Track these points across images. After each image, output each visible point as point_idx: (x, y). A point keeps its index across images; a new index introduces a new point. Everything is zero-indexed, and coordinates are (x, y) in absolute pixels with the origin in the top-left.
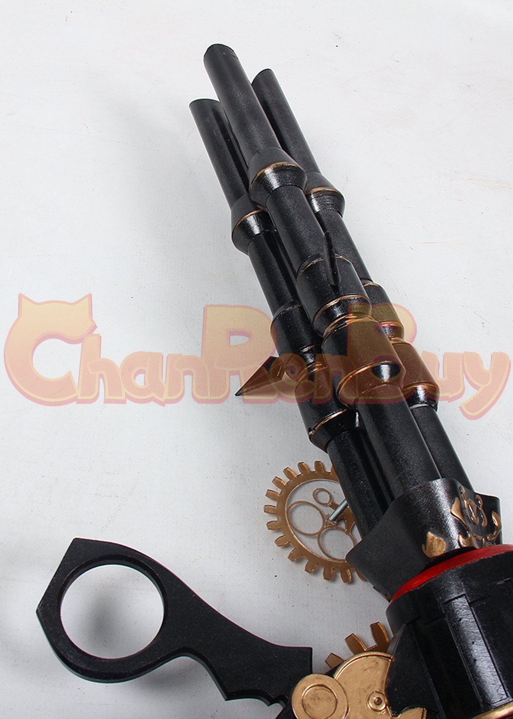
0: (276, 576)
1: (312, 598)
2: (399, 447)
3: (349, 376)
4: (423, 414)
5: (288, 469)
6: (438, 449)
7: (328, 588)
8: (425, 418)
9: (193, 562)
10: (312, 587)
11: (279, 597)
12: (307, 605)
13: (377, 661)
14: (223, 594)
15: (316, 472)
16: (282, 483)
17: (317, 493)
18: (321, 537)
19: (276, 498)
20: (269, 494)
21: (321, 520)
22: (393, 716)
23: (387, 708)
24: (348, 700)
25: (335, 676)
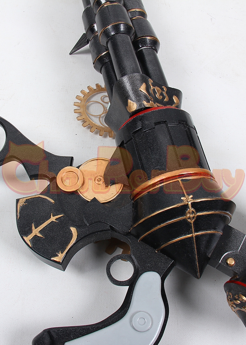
0: (76, 135)
1: (93, 145)
2: (121, 62)
3: (102, 31)
4: (146, 51)
5: (90, 87)
6: (151, 67)
7: (102, 140)
8: (147, 53)
9: (36, 128)
10: (94, 140)
11: (76, 144)
12: (90, 147)
13: (102, 162)
14: (49, 142)
15: (105, 88)
16: (85, 93)
17: (104, 98)
18: (101, 117)
19: (81, 99)
20: (78, 97)
21: (103, 109)
22: (106, 187)
23: (104, 183)
24: (84, 178)
25: (80, 168)
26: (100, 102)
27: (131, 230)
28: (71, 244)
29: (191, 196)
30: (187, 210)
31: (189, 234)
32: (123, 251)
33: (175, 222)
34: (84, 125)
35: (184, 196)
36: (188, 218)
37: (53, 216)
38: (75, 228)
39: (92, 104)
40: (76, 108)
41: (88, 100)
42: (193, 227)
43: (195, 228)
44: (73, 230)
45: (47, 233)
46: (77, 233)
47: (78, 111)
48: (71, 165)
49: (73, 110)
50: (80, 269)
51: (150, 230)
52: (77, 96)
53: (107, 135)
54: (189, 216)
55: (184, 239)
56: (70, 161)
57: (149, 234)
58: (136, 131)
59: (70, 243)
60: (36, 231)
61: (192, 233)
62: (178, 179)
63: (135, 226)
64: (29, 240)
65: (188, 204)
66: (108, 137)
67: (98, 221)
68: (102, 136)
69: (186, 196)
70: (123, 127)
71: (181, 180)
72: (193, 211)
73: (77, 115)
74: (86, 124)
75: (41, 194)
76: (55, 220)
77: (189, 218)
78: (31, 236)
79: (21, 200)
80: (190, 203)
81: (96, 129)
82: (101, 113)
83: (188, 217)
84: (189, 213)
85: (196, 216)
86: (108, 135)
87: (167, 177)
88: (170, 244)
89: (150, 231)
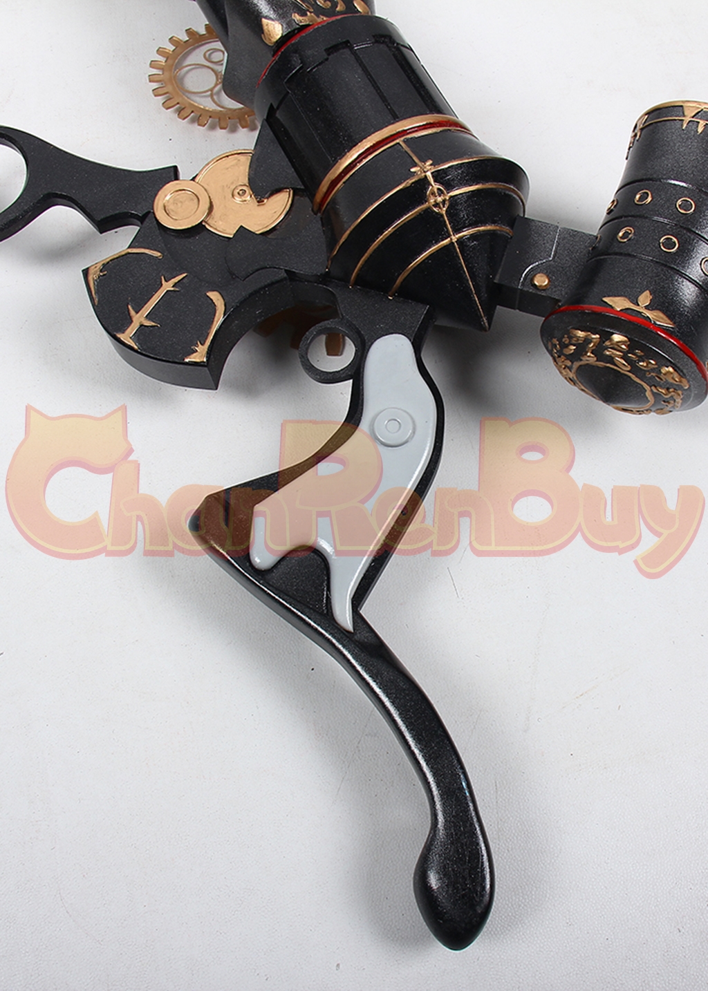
0: (170, 140)
5: (174, 38)
15: (207, 34)
16: (168, 52)
17: (211, 54)
18: (215, 94)
19: (162, 67)
20: (153, 64)
21: (214, 78)
22: (258, 202)
23: (253, 196)
24: (209, 197)
25: (197, 180)
26: (205, 64)
27: (329, 267)
28: (217, 322)
29: (430, 162)
30: (426, 189)
31: (443, 240)
32: (326, 339)
33: (410, 220)
34: (183, 116)
35: (415, 165)
36: (433, 205)
37: (166, 281)
38: (216, 293)
39: (187, 72)
40: (155, 85)
41: (179, 66)
42: (447, 222)
43: (454, 224)
44: (215, 296)
45: (163, 315)
46: (222, 300)
47: (161, 91)
48: (177, 178)
49: (151, 91)
50: (247, 389)
51: (366, 252)
52: (152, 61)
53: (237, 126)
54: (435, 201)
55: (437, 251)
56: (172, 173)
57: (366, 262)
58: (291, 76)
59: (213, 322)
60: (140, 317)
61: (449, 236)
62: (397, 141)
63: (335, 253)
64: (131, 338)
65: (426, 176)
66: (241, 128)
67: (258, 267)
68: (225, 128)
69: (420, 164)
70: (264, 77)
71: (404, 141)
72: (439, 189)
73: (161, 99)
74: (184, 113)
75: (129, 247)
76: (173, 287)
77: (436, 205)
78: (132, 330)
79: (93, 267)
80: (429, 174)
81: (210, 117)
82: (213, 85)
83: (433, 203)
84: (432, 194)
85: (448, 198)
86: (239, 126)
87: (374, 142)
88: (412, 270)
89: (366, 255)
